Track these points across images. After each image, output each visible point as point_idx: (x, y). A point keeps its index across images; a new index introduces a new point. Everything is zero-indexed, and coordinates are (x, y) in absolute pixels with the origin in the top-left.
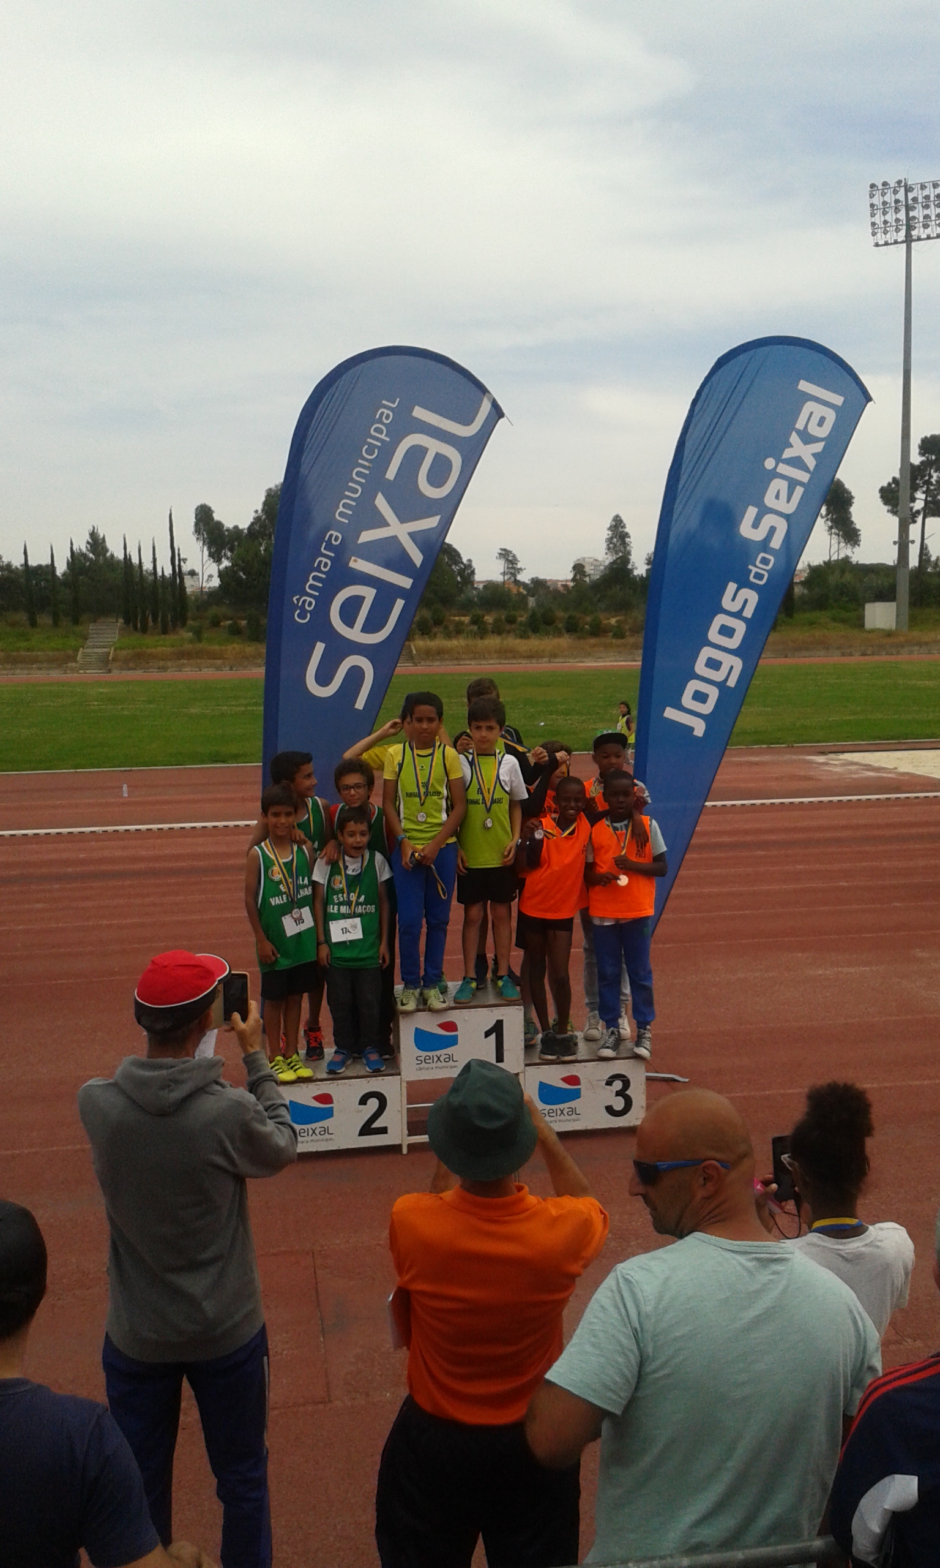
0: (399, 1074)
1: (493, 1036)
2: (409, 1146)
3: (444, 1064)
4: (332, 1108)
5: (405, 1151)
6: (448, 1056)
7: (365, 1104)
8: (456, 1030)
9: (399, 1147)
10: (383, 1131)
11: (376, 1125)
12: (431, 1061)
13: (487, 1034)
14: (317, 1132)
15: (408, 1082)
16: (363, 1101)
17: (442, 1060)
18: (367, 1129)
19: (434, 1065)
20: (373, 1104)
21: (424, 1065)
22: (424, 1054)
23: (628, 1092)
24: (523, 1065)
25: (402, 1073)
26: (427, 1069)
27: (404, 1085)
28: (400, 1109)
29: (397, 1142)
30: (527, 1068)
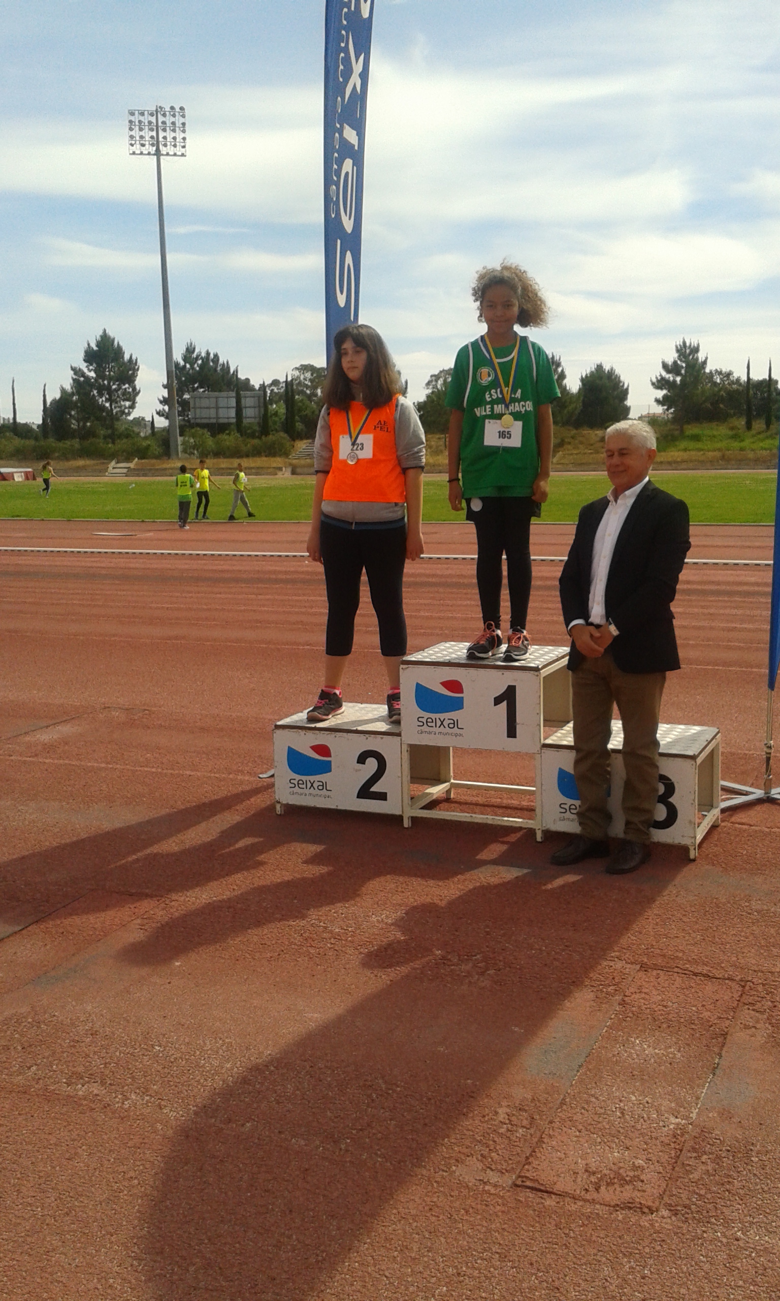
0: (399, 735)
1: (505, 703)
2: (414, 819)
3: (448, 730)
4: (330, 762)
5: (406, 823)
6: (452, 722)
7: (364, 764)
8: (462, 692)
9: (399, 819)
10: (382, 796)
11: (373, 789)
12: (433, 724)
13: (498, 701)
14: (315, 785)
15: (411, 746)
16: (362, 759)
17: (446, 726)
18: (365, 792)
19: (437, 730)
20: (372, 765)
21: (425, 728)
22: (427, 715)
23: (671, 800)
24: (539, 746)
25: (402, 734)
26: (430, 733)
27: (405, 748)
28: (400, 775)
29: (398, 812)
30: (544, 750)
